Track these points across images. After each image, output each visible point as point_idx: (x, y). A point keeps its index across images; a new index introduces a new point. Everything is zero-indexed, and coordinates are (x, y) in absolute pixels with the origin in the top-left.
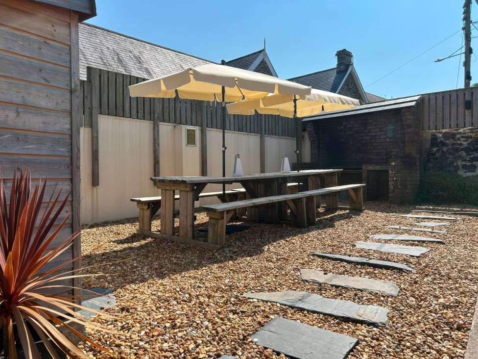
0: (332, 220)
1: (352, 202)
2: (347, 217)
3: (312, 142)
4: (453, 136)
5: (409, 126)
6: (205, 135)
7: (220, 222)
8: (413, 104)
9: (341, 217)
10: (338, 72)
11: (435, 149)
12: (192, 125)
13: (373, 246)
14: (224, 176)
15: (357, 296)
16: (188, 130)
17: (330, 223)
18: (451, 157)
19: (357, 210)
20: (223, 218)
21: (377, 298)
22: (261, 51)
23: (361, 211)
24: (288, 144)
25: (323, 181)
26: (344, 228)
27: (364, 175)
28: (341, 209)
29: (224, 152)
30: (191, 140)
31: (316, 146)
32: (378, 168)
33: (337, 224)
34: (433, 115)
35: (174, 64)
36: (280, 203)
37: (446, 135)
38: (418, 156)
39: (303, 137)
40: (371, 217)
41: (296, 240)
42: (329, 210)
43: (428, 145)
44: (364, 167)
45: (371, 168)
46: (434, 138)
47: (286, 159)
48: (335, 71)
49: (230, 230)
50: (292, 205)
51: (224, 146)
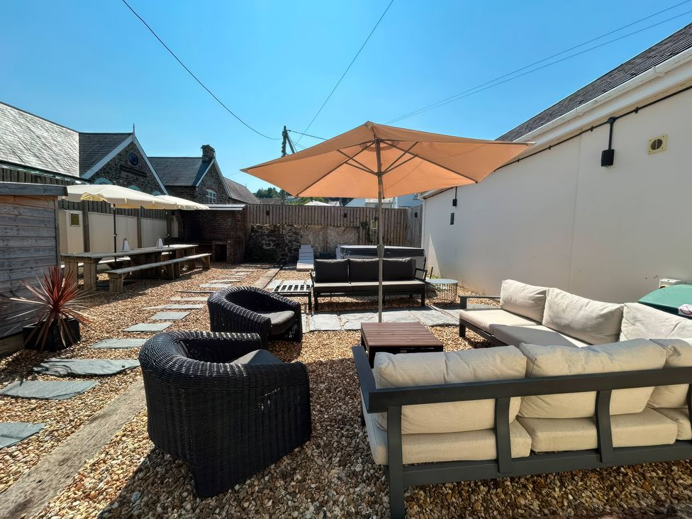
0: (190, 275)
1: (204, 264)
2: (200, 272)
3: (179, 224)
4: (261, 227)
5: (239, 221)
6: (87, 217)
7: (119, 280)
8: (241, 209)
9: (197, 273)
10: (203, 162)
11: (253, 234)
12: (74, 209)
13: (207, 285)
14: (115, 252)
15: (194, 303)
16: (72, 214)
17: (189, 277)
18: (260, 239)
19: (206, 268)
20: (121, 278)
21: (202, 302)
22: (130, 134)
23: (209, 269)
24: (160, 225)
25: (186, 252)
26: (197, 279)
27: (214, 247)
28: (197, 268)
29: (115, 238)
30: (74, 220)
31: (182, 226)
32: (221, 243)
33: (193, 276)
34: (252, 215)
35: (18, 124)
36: (157, 267)
37: (258, 227)
38: (244, 238)
39: (172, 219)
40: (214, 272)
41: (168, 286)
42: (190, 269)
43: (250, 231)
44: (213, 242)
45: (217, 243)
46: (253, 228)
47: (160, 240)
48: (201, 160)
49: (125, 284)
50: (165, 268)
51: (115, 233)
